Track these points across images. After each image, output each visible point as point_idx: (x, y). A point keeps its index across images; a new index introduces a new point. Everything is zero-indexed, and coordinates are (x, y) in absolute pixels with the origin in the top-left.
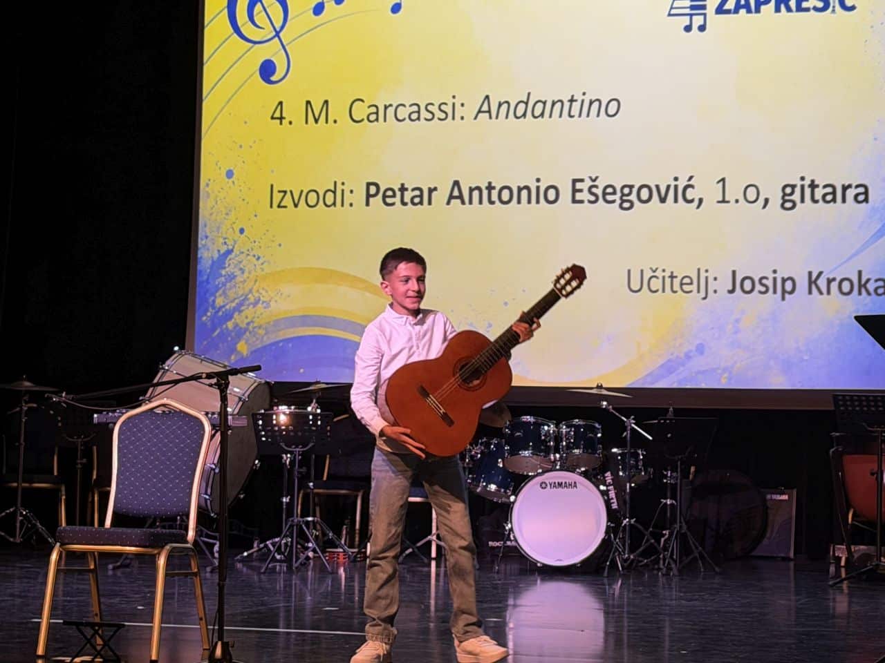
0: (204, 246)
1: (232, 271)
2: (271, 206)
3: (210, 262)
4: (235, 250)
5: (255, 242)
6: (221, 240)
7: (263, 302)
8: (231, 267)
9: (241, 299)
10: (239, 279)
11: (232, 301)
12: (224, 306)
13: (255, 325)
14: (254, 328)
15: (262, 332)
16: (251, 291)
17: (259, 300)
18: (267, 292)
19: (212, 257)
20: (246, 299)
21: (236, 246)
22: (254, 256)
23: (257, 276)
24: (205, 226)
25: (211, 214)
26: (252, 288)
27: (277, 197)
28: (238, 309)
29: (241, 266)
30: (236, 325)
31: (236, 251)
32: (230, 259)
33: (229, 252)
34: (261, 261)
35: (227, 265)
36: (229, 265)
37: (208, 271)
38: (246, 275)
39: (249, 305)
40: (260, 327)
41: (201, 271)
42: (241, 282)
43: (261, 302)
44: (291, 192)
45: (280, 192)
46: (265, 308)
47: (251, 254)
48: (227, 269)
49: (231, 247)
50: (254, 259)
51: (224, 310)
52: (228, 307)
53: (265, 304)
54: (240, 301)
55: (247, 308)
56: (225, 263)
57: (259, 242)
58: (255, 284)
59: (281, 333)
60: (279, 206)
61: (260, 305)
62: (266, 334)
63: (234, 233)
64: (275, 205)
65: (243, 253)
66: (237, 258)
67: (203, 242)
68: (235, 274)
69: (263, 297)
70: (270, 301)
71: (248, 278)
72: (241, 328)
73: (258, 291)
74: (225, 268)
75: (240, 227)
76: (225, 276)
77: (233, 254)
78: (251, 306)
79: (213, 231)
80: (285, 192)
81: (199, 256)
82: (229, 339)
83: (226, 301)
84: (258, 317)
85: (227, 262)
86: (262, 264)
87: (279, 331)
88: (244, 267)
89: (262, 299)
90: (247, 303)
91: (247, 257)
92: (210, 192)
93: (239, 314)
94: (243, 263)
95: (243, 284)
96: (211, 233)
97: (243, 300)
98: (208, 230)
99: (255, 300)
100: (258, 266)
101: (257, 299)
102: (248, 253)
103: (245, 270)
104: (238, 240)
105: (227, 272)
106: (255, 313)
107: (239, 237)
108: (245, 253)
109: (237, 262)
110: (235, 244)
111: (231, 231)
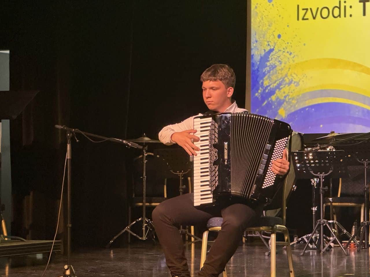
0: (255, 47)
1: (274, 63)
2: (298, 19)
3: (259, 57)
4: (275, 49)
5: (288, 43)
6: (266, 43)
7: (295, 82)
8: (272, 60)
9: (280, 80)
10: (278, 68)
11: (275, 82)
12: (269, 86)
13: (290, 97)
14: (289, 99)
15: (294, 102)
16: (286, 76)
17: (292, 81)
18: (297, 76)
19: (261, 55)
20: (284, 80)
21: (276, 47)
22: (288, 52)
23: (290, 65)
24: (256, 34)
25: (259, 27)
26: (288, 73)
27: (302, 13)
28: (278, 87)
29: (280, 60)
30: (277, 98)
31: (276, 50)
32: (272, 55)
33: (271, 50)
34: (292, 56)
35: (270, 59)
36: (272, 59)
37: (258, 63)
38: (283, 65)
39: (286, 84)
40: (293, 99)
41: (253, 64)
42: (280, 70)
43: (293, 82)
44: (311, 9)
45: (303, 9)
46: (296, 86)
47: (286, 51)
48: (271, 62)
49: (272, 47)
50: (288, 55)
51: (269, 88)
52: (272, 86)
53: (296, 84)
54: (280, 82)
55: (284, 87)
56: (269, 58)
57: (291, 43)
58: (289, 71)
59: (307, 102)
60: (303, 19)
61: (292, 85)
62: (297, 103)
63: (274, 38)
64: (301, 17)
65: (280, 51)
66: (277, 54)
67: (255, 45)
68: (276, 65)
69: (295, 79)
70: (299, 81)
71: (284, 66)
72: (280, 100)
73: (291, 75)
74: (269, 61)
75: (279, 33)
76: (269, 66)
77: (274, 52)
78: (287, 85)
79: (261, 38)
80: (307, 9)
81: (252, 54)
82: (273, 107)
83: (270, 83)
86: (293, 57)
87: (306, 100)
88: (282, 60)
89: (294, 80)
90: (284, 83)
91: (283, 53)
92: (258, 12)
93: (279, 91)
94: (281, 57)
95: (282, 71)
96: (259, 38)
97: (282, 81)
98: (257, 37)
99: (289, 81)
100: (290, 59)
101: (291, 80)
102: (283, 50)
103: (282, 62)
104: (277, 42)
105: (270, 64)
106: (289, 90)
107: (278, 40)
108: (282, 51)
109: (276, 57)
110: (275, 45)
111: (272, 37)
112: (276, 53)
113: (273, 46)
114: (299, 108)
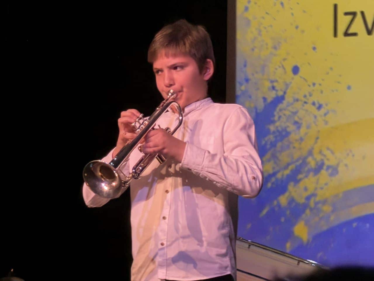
0: (244, 93)
1: (284, 125)
2: (335, 35)
4: (286, 96)
5: (314, 84)
6: (268, 84)
7: (328, 167)
8: (281, 119)
9: (298, 163)
10: (293, 137)
11: (286, 168)
12: (274, 174)
13: (318, 199)
14: (316, 203)
15: (327, 209)
16: (310, 153)
17: (323, 164)
18: (333, 153)
19: (256, 108)
20: (305, 162)
21: (288, 91)
22: (314, 104)
23: (319, 131)
24: (245, 66)
25: (253, 50)
26: (313, 148)
27: (343, 21)
28: (293, 178)
29: (296, 119)
30: (292, 201)
31: (289, 98)
32: (280, 110)
33: (279, 100)
34: (323, 111)
35: (276, 118)
38: (303, 130)
39: (309, 171)
40: (325, 202)
42: (296, 140)
43: (325, 167)
44: (362, 13)
45: (346, 14)
46: (331, 175)
47: (310, 101)
48: (277, 124)
49: (280, 93)
50: (313, 109)
51: (273, 179)
52: (279, 176)
53: (330, 171)
54: (296, 166)
55: (306, 177)
56: (274, 116)
57: (320, 85)
58: (316, 143)
60: (346, 34)
61: (323, 172)
62: (333, 211)
63: (285, 72)
64: (341, 29)
65: (297, 100)
66: (290, 108)
67: (243, 88)
68: (288, 130)
69: (328, 160)
70: (338, 165)
71: (306, 134)
72: (297, 205)
73: (320, 152)
74: (273, 122)
75: (294, 64)
76: (274, 132)
77: (285, 102)
78: (311, 174)
79: (257, 72)
80: (354, 14)
82: (283, 220)
83: (277, 169)
84: (322, 188)
85: (275, 113)
86: (325, 115)
88: (300, 119)
89: (327, 163)
90: (306, 169)
91: (303, 106)
92: (250, 18)
93: (295, 186)
94: (299, 114)
95: (300, 144)
96: (253, 75)
97: (301, 165)
98: (249, 71)
99: (317, 164)
100: (319, 118)
101: (319, 164)
102: (305, 100)
103: (302, 124)
104: (291, 83)
105: (277, 127)
106: (317, 183)
107: (293, 79)
108: (301, 101)
109: (290, 113)
110: (287, 88)
111: (280, 71)
112: (288, 106)
113: (281, 90)
114: (336, 223)
